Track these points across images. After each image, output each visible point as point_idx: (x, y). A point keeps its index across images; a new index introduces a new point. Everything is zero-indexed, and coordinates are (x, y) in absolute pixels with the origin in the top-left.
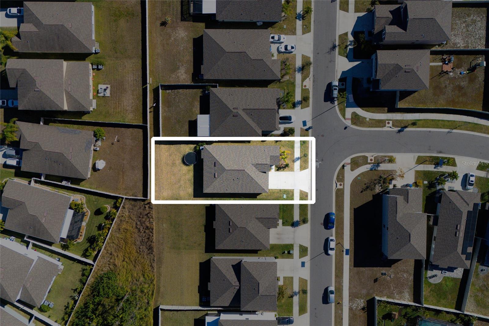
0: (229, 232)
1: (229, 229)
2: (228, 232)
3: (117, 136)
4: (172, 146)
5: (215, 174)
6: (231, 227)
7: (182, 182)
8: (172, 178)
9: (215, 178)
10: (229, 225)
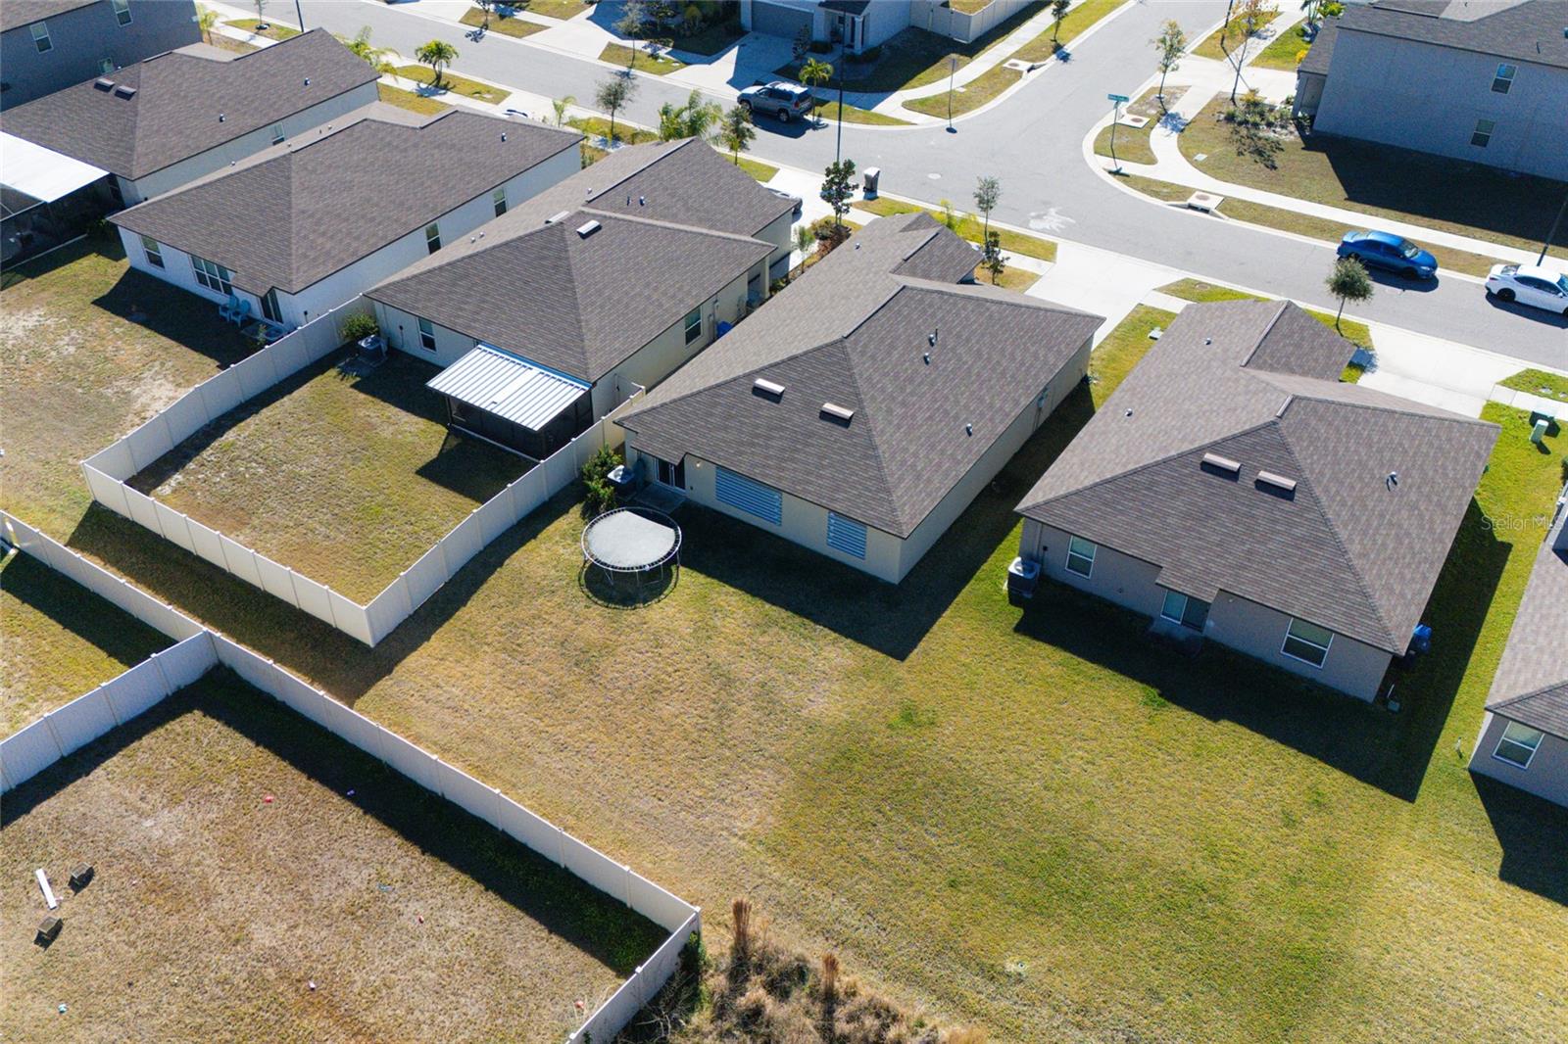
0: (1286, 494)
1: (1263, 486)
2: (1286, 505)
3: (41, 876)
4: (463, 614)
5: (826, 416)
6: (1257, 470)
7: (746, 668)
8: (667, 711)
9: (853, 427)
10: (1232, 475)
